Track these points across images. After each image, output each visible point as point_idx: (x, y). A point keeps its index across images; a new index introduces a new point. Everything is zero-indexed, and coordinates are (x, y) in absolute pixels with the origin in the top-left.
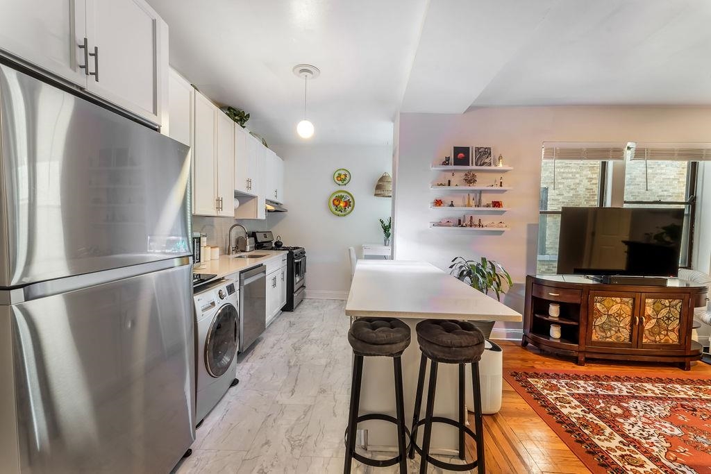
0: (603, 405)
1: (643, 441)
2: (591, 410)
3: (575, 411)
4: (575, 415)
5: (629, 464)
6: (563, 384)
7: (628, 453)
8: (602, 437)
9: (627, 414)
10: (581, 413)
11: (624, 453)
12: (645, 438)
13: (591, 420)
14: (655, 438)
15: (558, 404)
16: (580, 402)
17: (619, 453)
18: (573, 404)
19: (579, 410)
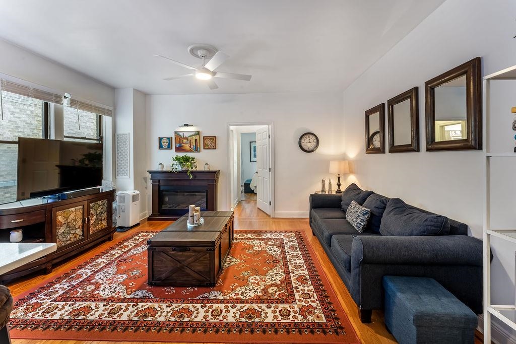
0: (81, 291)
1: (114, 294)
2: (75, 300)
3: (65, 310)
4: (67, 313)
5: (114, 314)
6: (43, 297)
7: (111, 308)
8: (93, 312)
9: (98, 285)
10: (69, 308)
11: (109, 311)
12: (114, 292)
13: (79, 307)
14: (118, 288)
15: (48, 315)
16: (64, 301)
17: (106, 313)
18: (60, 307)
19: (67, 308)
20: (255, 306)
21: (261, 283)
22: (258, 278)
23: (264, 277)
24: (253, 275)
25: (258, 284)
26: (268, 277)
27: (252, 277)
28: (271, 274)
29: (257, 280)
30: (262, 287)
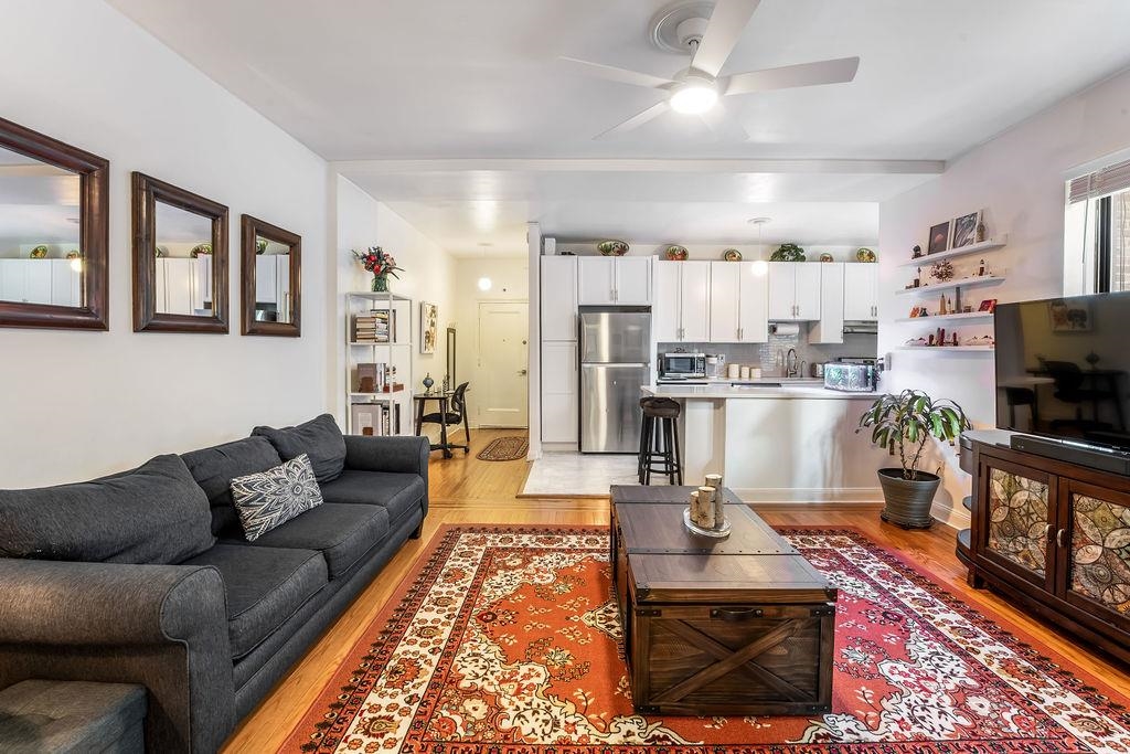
20: (543, 546)
21: (533, 571)
22: (537, 580)
23: (526, 580)
24: (549, 585)
25: (537, 570)
26: (517, 581)
27: (549, 581)
28: (510, 587)
29: (539, 577)
30: (531, 565)
